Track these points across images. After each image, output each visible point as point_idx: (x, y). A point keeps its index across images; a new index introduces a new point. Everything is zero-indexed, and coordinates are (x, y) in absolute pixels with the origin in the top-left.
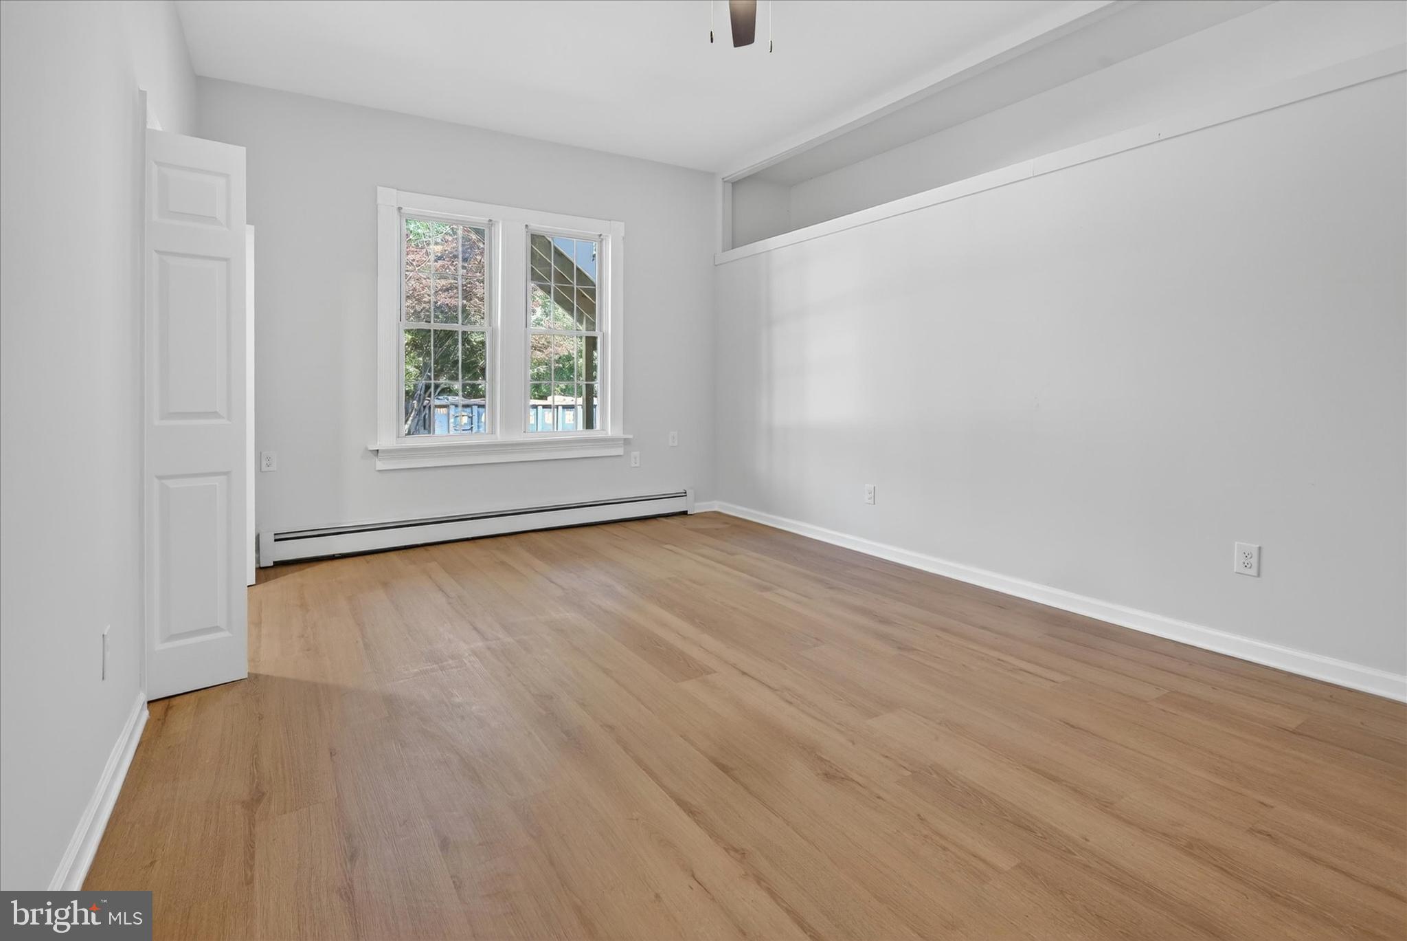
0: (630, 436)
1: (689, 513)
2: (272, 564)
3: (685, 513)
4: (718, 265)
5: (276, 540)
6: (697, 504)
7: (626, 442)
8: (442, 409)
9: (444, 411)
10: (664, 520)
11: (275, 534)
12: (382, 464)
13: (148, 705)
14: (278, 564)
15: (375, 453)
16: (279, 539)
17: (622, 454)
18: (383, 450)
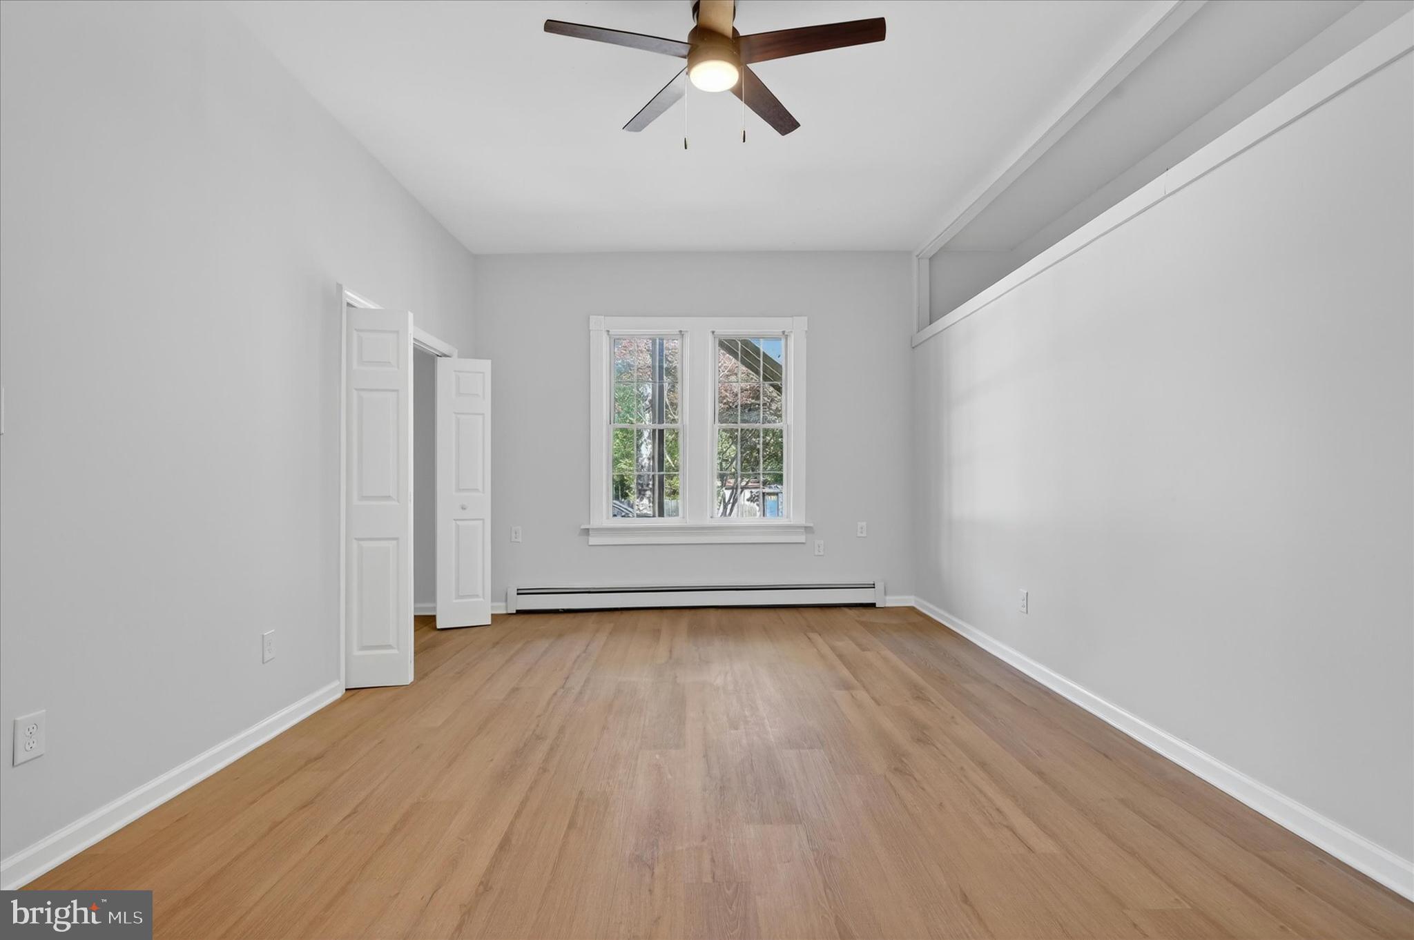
0: (811, 525)
1: (877, 606)
2: (515, 612)
3: (873, 605)
4: (916, 346)
5: (518, 594)
6: (888, 598)
7: (807, 529)
8: (772, 497)
9: (774, 498)
10: (846, 610)
11: (518, 590)
12: (593, 540)
13: (344, 691)
14: (519, 612)
15: (587, 532)
16: (520, 593)
17: (804, 542)
18: (593, 529)
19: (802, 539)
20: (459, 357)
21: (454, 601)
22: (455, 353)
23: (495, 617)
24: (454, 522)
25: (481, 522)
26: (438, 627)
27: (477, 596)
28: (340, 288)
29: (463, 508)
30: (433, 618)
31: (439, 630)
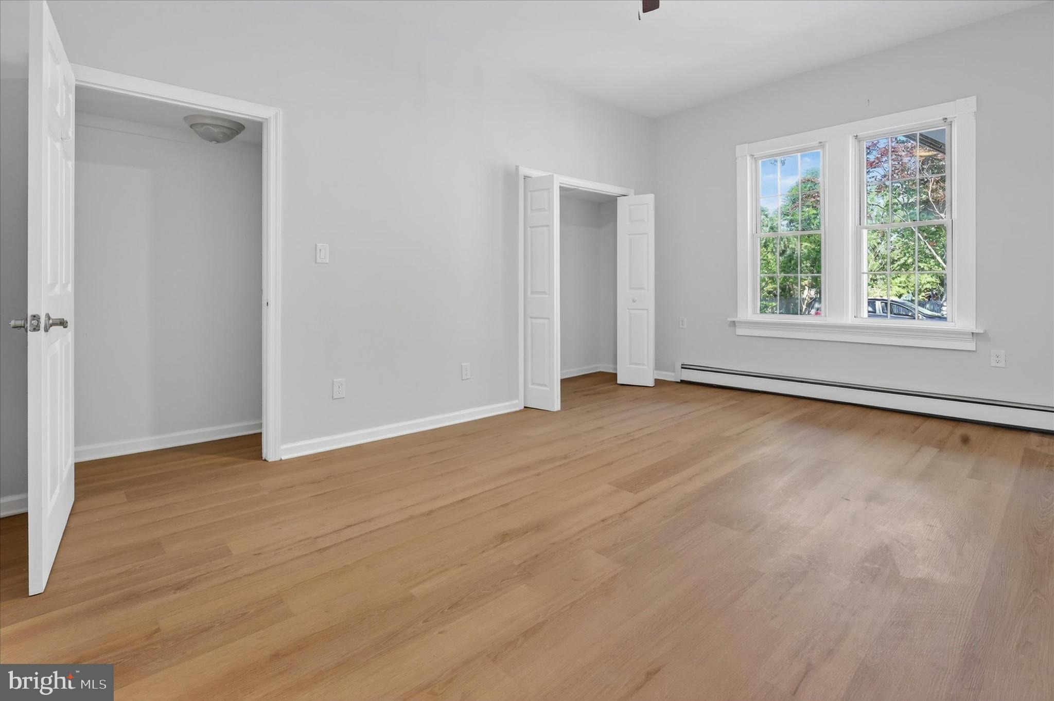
0: (982, 331)
2: (679, 381)
5: (682, 368)
7: (977, 336)
11: (682, 365)
12: (740, 331)
13: (523, 408)
14: (683, 382)
15: (733, 324)
16: (684, 367)
17: (974, 350)
18: (738, 321)
19: (971, 346)
20: (635, 194)
21: (628, 366)
22: (632, 192)
23: (658, 382)
24: (627, 310)
25: (646, 311)
26: (618, 382)
27: (643, 365)
28: (517, 167)
29: (634, 301)
30: (615, 376)
31: (619, 384)
